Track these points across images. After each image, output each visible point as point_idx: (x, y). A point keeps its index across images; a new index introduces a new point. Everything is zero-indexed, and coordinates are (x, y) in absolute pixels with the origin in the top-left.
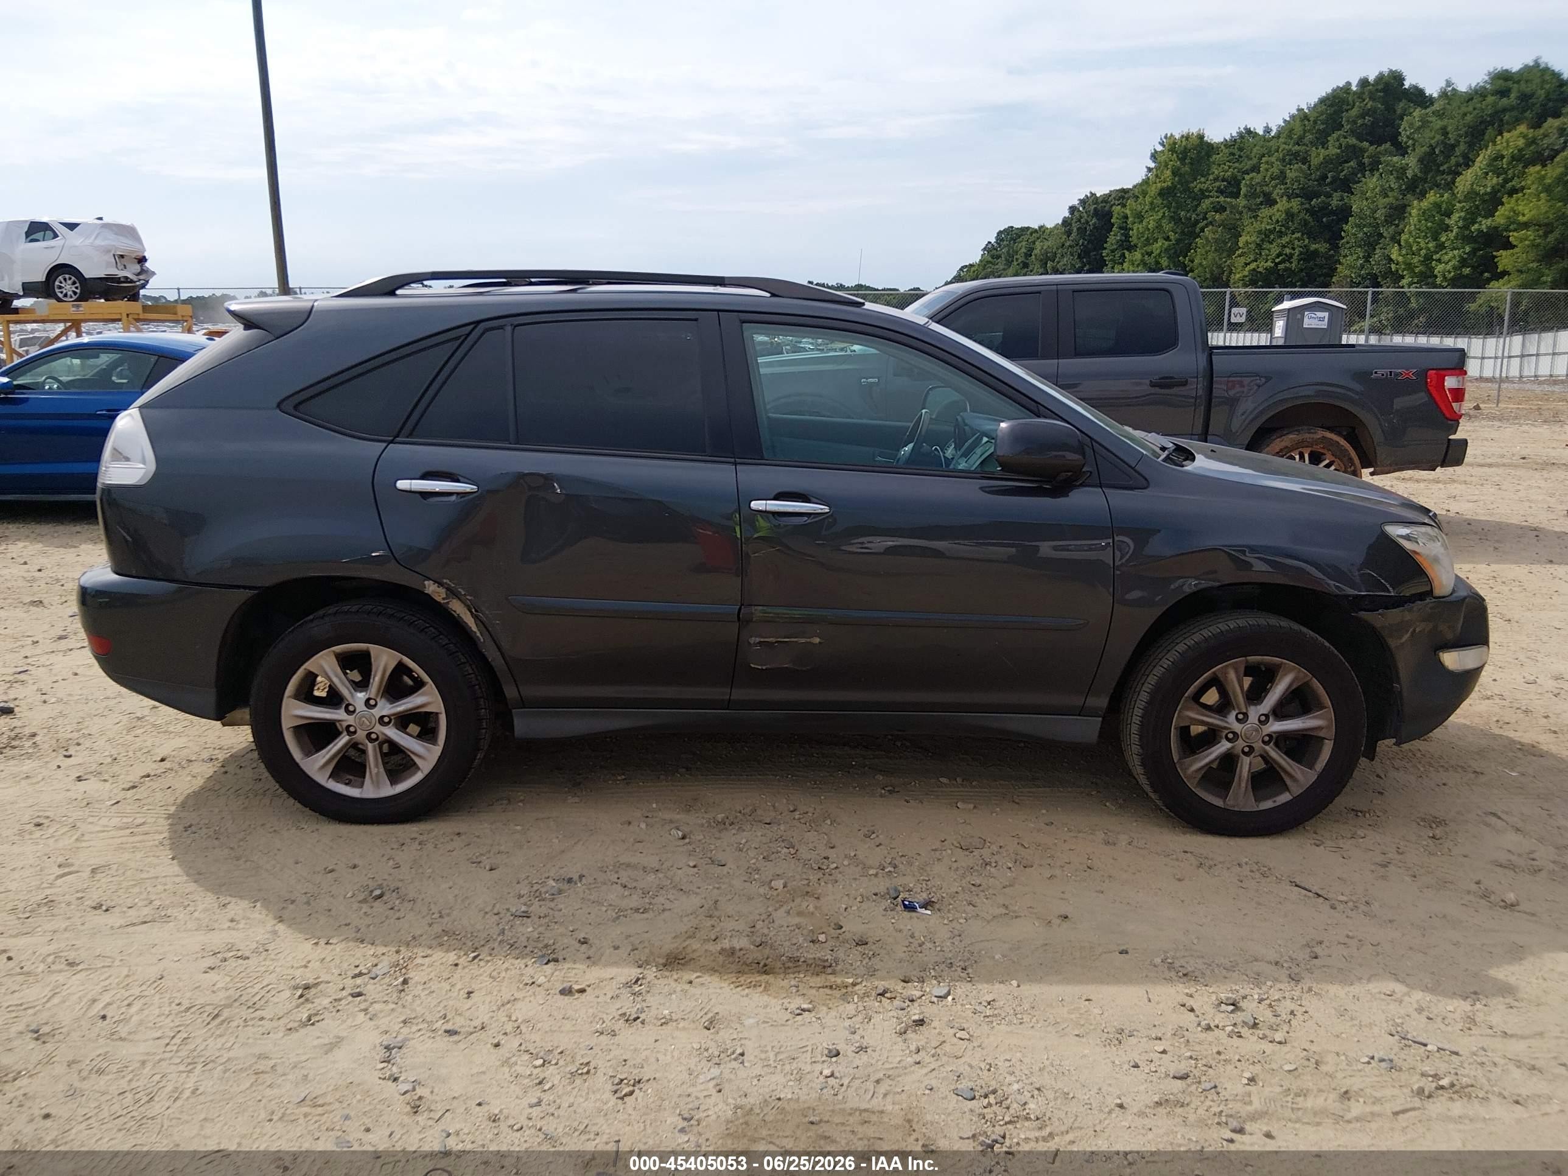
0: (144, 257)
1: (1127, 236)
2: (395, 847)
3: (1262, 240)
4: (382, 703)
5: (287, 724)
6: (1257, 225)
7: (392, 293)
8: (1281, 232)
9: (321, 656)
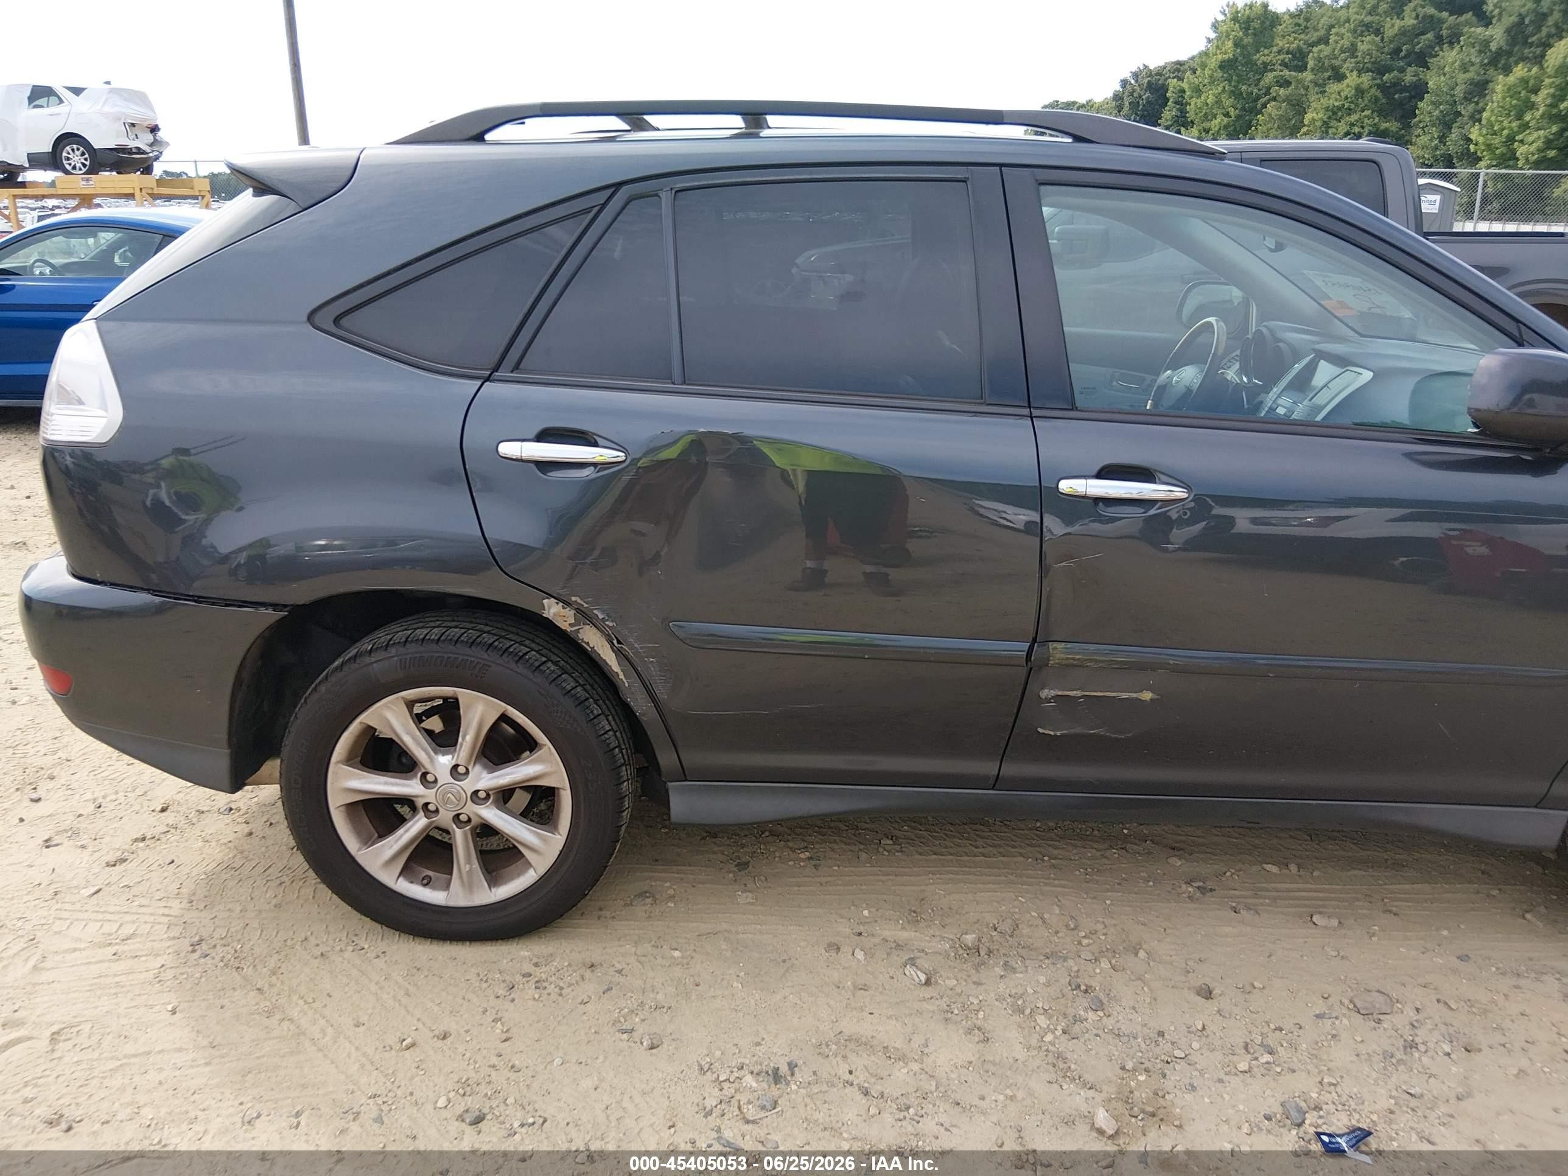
0: (157, 126)
1: (1183, 113)
2: (501, 992)
3: (1329, 118)
4: (476, 770)
5: (336, 801)
6: (1324, 101)
7: (479, 138)
8: (1350, 109)
9: (385, 705)
